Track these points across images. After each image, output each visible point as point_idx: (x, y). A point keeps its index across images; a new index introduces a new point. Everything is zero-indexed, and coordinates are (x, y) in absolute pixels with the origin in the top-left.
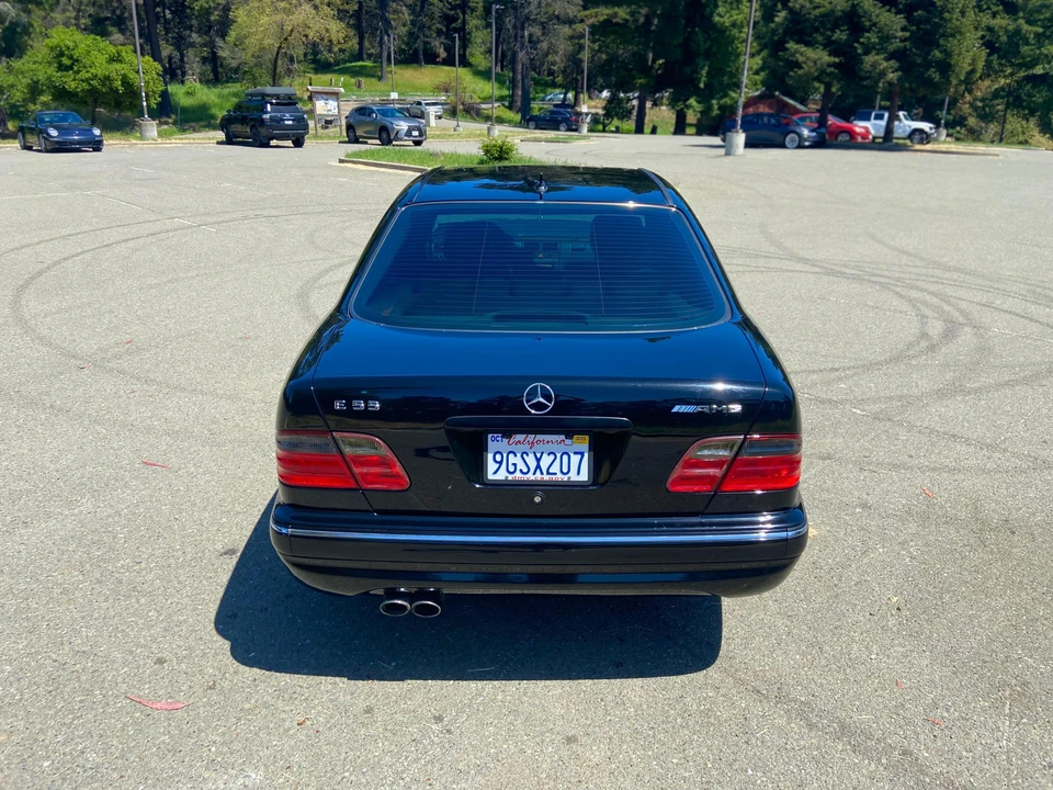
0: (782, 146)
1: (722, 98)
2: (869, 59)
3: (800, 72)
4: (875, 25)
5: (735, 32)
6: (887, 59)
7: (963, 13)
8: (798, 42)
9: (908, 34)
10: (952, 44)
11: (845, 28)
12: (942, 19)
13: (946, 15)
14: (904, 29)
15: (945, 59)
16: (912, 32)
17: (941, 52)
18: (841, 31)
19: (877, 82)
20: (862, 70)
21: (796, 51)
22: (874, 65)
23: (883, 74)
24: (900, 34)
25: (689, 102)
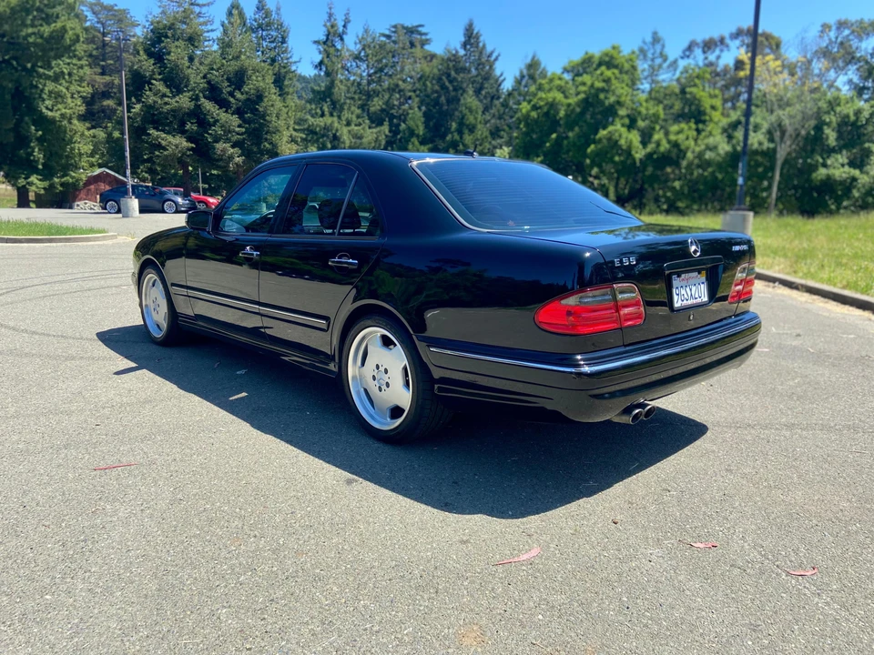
0: (163, 211)
1: (63, 176)
2: (220, 146)
3: (165, 153)
4: (217, 121)
5: (65, 123)
6: (233, 147)
7: (278, 117)
8: (158, 130)
9: (244, 130)
10: (275, 138)
11: (195, 121)
12: (265, 120)
13: (267, 118)
14: (239, 126)
15: (273, 149)
16: (246, 128)
17: (269, 144)
18: (192, 123)
19: (228, 163)
20: (215, 154)
21: (158, 137)
22: (224, 150)
23: (231, 158)
24: (237, 129)
25: (30, 180)
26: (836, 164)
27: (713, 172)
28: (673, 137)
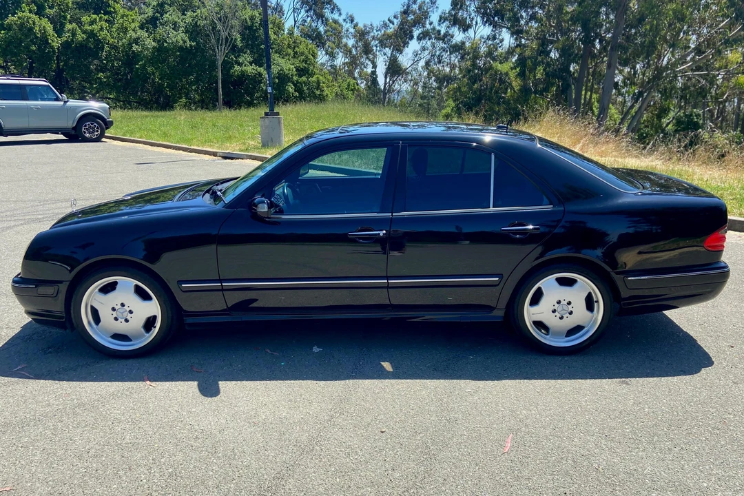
26: (246, 62)
27: (144, 65)
28: (87, 27)
